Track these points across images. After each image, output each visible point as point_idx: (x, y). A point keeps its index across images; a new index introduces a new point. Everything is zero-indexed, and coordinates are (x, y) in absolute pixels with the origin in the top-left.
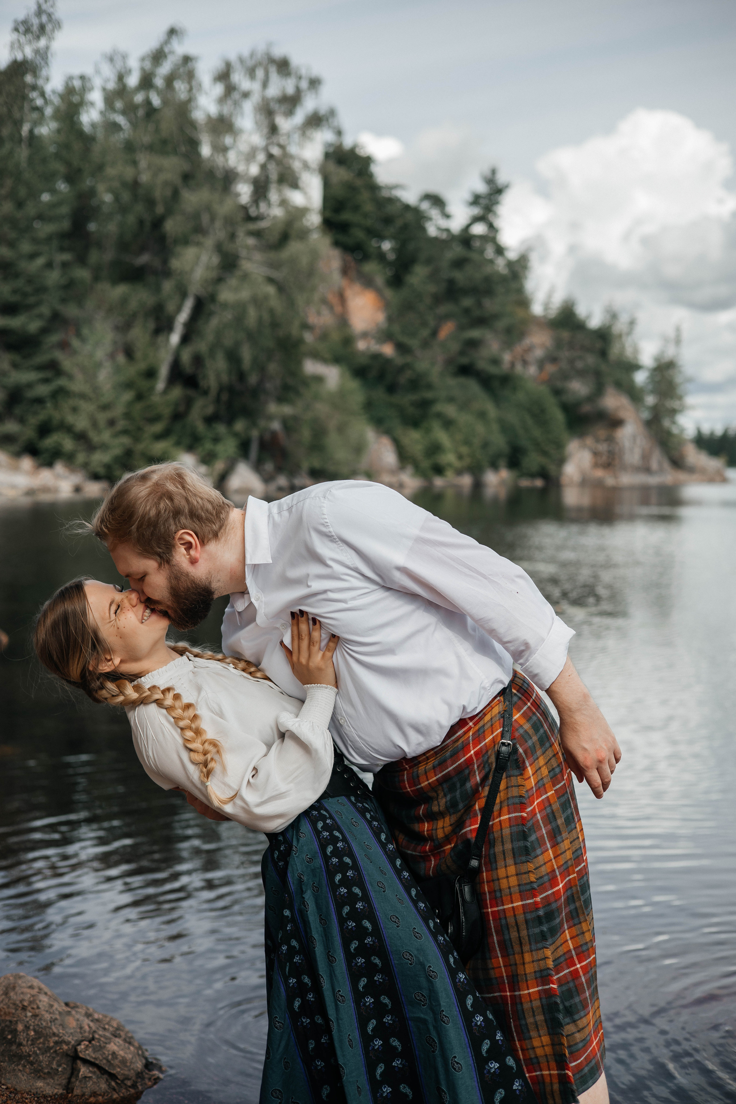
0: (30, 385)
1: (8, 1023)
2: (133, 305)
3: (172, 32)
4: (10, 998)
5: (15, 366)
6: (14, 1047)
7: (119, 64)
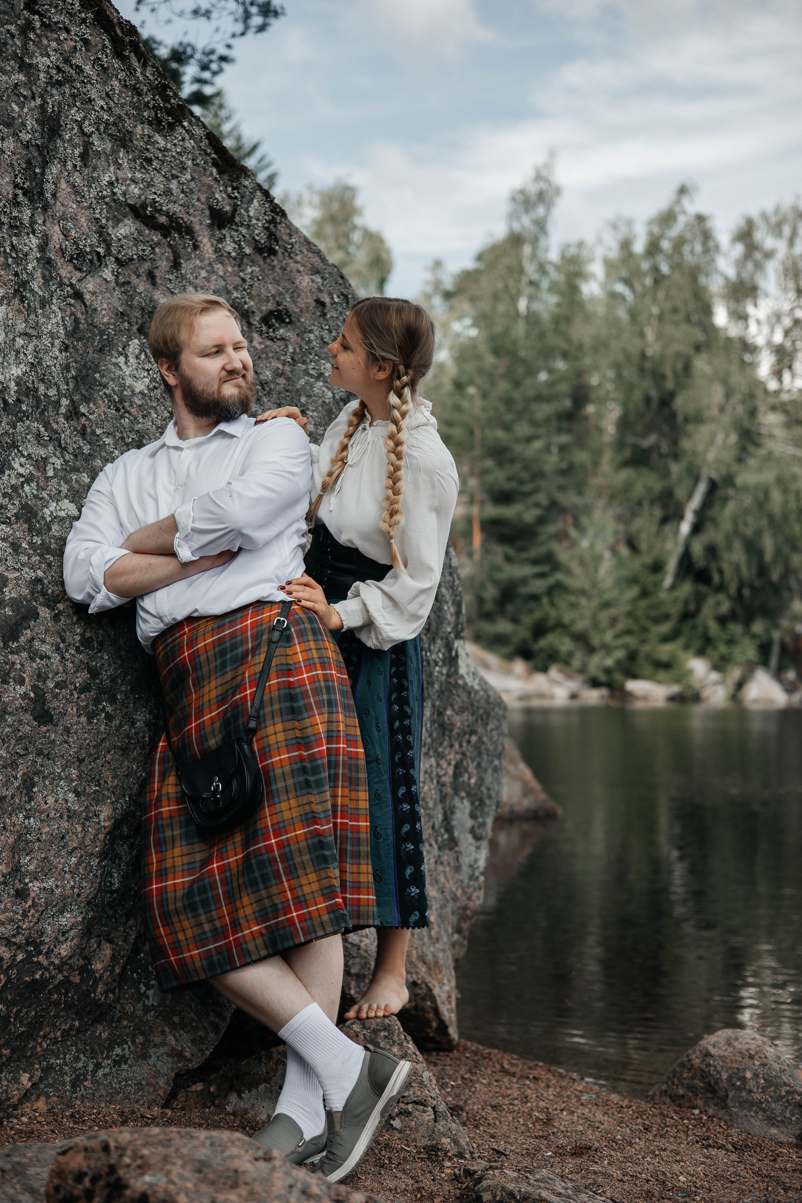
0: (524, 581)
1: (735, 1070)
2: (639, 490)
3: (683, 191)
4: (734, 1048)
5: (509, 559)
6: (744, 1094)
7: (623, 231)
